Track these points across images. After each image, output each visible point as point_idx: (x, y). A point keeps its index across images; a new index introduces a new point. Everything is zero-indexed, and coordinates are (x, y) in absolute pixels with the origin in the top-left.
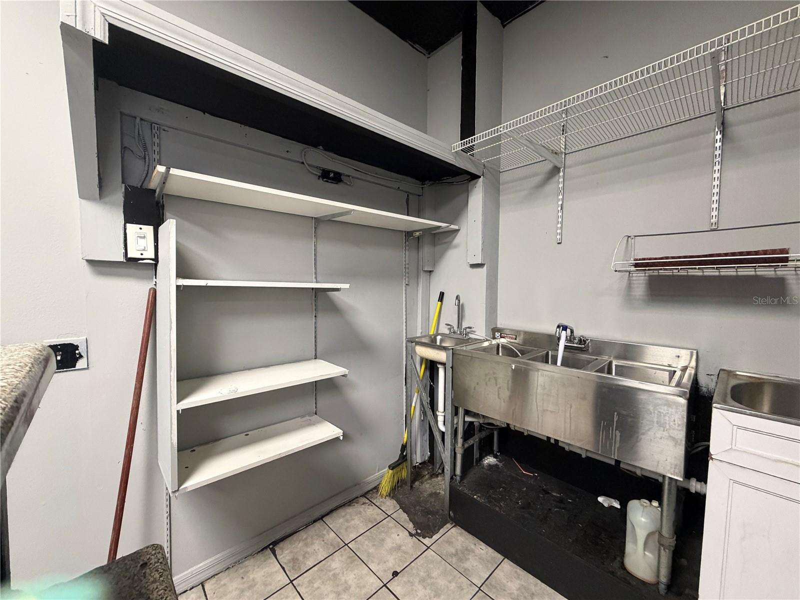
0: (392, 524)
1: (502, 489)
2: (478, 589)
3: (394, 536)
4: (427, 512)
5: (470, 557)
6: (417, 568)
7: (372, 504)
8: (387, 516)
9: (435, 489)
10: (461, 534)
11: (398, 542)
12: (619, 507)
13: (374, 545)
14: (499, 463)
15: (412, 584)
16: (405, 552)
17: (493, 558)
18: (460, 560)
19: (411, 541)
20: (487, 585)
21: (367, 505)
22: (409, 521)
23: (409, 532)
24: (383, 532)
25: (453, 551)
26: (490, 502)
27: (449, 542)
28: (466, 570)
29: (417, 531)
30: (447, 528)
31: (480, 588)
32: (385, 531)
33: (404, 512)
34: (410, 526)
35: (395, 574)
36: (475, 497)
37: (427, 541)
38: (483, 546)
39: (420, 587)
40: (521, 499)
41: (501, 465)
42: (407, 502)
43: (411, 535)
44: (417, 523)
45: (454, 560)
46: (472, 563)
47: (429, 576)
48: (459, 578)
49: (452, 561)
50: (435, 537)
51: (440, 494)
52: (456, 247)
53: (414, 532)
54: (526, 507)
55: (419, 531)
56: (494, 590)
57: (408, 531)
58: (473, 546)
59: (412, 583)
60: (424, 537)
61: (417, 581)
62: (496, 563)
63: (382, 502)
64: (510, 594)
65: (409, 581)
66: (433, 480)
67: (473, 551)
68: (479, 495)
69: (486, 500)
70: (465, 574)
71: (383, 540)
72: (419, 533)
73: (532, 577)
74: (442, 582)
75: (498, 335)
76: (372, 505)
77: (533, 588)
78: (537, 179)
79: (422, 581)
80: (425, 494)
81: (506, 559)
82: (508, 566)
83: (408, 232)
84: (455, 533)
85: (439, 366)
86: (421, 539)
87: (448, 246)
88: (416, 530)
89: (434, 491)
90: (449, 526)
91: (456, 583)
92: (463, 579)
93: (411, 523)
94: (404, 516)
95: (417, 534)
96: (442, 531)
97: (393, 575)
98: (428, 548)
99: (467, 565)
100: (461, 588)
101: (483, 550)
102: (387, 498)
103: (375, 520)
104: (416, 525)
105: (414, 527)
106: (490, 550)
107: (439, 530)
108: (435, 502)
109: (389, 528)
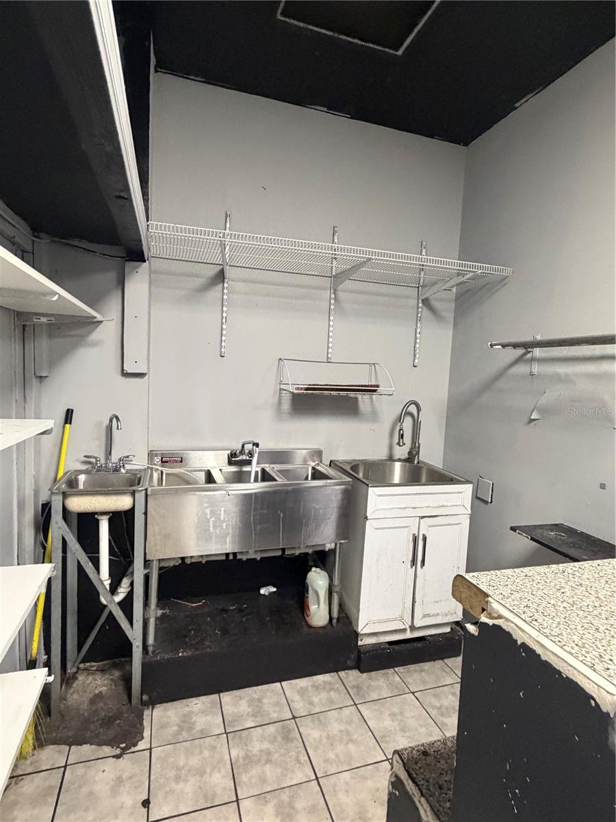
0: (80, 770)
1: (192, 632)
2: (225, 735)
3: (100, 776)
4: (108, 722)
5: (194, 718)
6: (161, 775)
7: (20, 778)
8: (63, 769)
9: (90, 693)
10: (166, 710)
11: (113, 776)
12: (275, 589)
13: (86, 810)
14: (164, 611)
15: (172, 791)
16: (131, 778)
17: (212, 702)
18: (190, 729)
19: (126, 761)
20: (228, 726)
21: (13, 784)
22: (99, 747)
23: (113, 757)
24: (80, 787)
25: (175, 728)
26: (197, 649)
27: (163, 726)
28: (202, 731)
29: (121, 748)
30: (148, 715)
31: (226, 733)
32: (82, 783)
33: (81, 745)
34: (107, 750)
35: (146, 803)
36: (180, 654)
37: (142, 745)
38: (194, 700)
39: (181, 785)
40: (215, 630)
41: (167, 611)
42: (70, 734)
43: (118, 757)
44: (111, 740)
45: (185, 735)
46: (200, 722)
47: (179, 769)
48: (204, 742)
49: (184, 737)
50: (146, 734)
51: (104, 692)
52: (95, 344)
53: (118, 751)
54: (225, 632)
55: (123, 745)
56: (236, 724)
57: (109, 757)
58: (188, 709)
59: (170, 791)
60: (135, 745)
61: (173, 785)
62: (217, 703)
63: (32, 763)
64: (248, 714)
65: (166, 793)
66: (74, 685)
67: (191, 713)
68: (182, 650)
69: (192, 650)
70: (204, 735)
71: (91, 793)
72: (125, 747)
73: (248, 689)
74: (195, 761)
75: (158, 460)
76: (22, 779)
77: (256, 696)
78: (200, 282)
79: (178, 779)
80: (85, 706)
81: (221, 694)
82: (227, 697)
83: (18, 312)
84: (161, 713)
85: (100, 517)
86: (133, 749)
87: (80, 341)
88: (118, 747)
89: (91, 695)
90: (147, 713)
91: (206, 749)
92: (208, 740)
93: (104, 747)
94: (86, 750)
95: (124, 749)
96: (146, 723)
97: (145, 807)
98: (151, 749)
99: (198, 727)
100: (213, 748)
101: (198, 704)
102: (35, 752)
103: (51, 787)
104: (111, 743)
105: (113, 748)
106: (203, 698)
107: (142, 724)
108: (105, 704)
109: (83, 776)
